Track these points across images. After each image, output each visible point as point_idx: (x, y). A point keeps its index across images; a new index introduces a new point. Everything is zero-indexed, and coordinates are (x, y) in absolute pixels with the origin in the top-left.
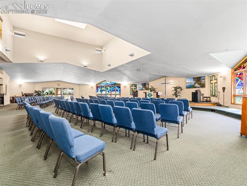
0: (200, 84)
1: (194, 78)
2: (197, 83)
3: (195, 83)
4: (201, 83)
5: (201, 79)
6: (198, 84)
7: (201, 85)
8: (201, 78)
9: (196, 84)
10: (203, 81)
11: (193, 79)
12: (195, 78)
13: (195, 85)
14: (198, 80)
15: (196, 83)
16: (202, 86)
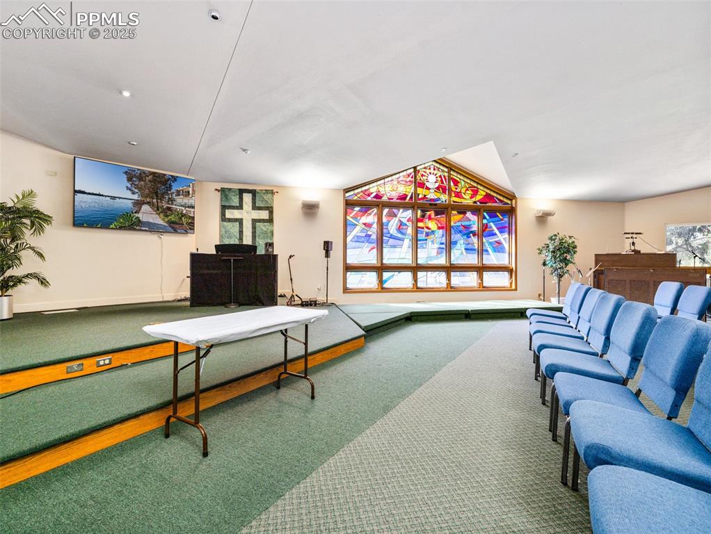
0: (167, 212)
1: (131, 176)
2: (148, 203)
3: (138, 204)
4: (169, 209)
5: (173, 190)
6: (157, 209)
7: (172, 218)
8: (170, 185)
9: (145, 208)
10: (180, 200)
11: (129, 179)
12: (142, 176)
13: (140, 215)
14: (156, 193)
15: (143, 203)
16: (174, 223)
